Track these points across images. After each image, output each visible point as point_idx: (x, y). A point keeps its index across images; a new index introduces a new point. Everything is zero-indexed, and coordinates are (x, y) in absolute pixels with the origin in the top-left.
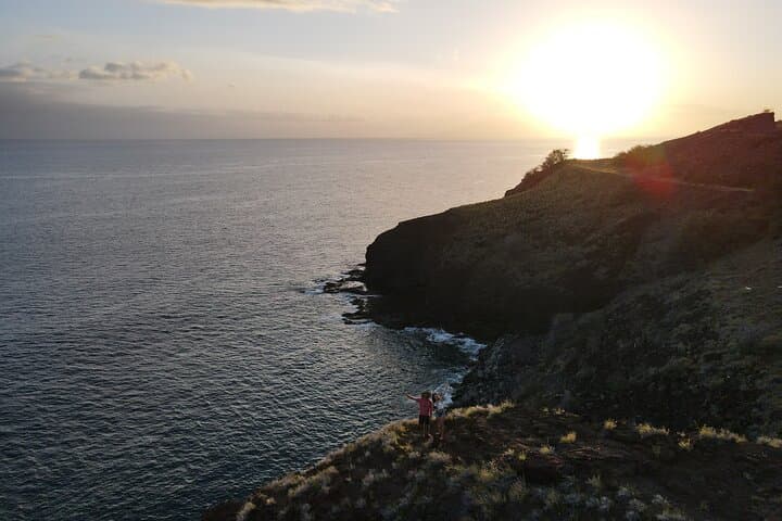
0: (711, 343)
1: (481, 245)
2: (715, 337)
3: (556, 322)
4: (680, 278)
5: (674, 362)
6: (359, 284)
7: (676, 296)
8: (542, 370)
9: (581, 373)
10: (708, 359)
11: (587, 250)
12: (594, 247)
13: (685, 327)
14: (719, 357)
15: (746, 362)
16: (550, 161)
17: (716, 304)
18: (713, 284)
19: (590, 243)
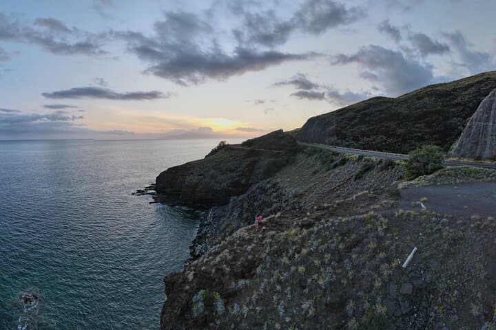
0: (284, 197)
1: (201, 175)
2: (284, 195)
3: (231, 200)
4: (268, 180)
5: (275, 205)
6: (153, 191)
7: (269, 186)
8: (229, 218)
9: (245, 216)
10: (285, 202)
11: (238, 174)
12: (240, 173)
13: (275, 194)
14: (287, 200)
15: (296, 199)
16: (220, 145)
17: (281, 185)
18: (279, 180)
19: (238, 172)
